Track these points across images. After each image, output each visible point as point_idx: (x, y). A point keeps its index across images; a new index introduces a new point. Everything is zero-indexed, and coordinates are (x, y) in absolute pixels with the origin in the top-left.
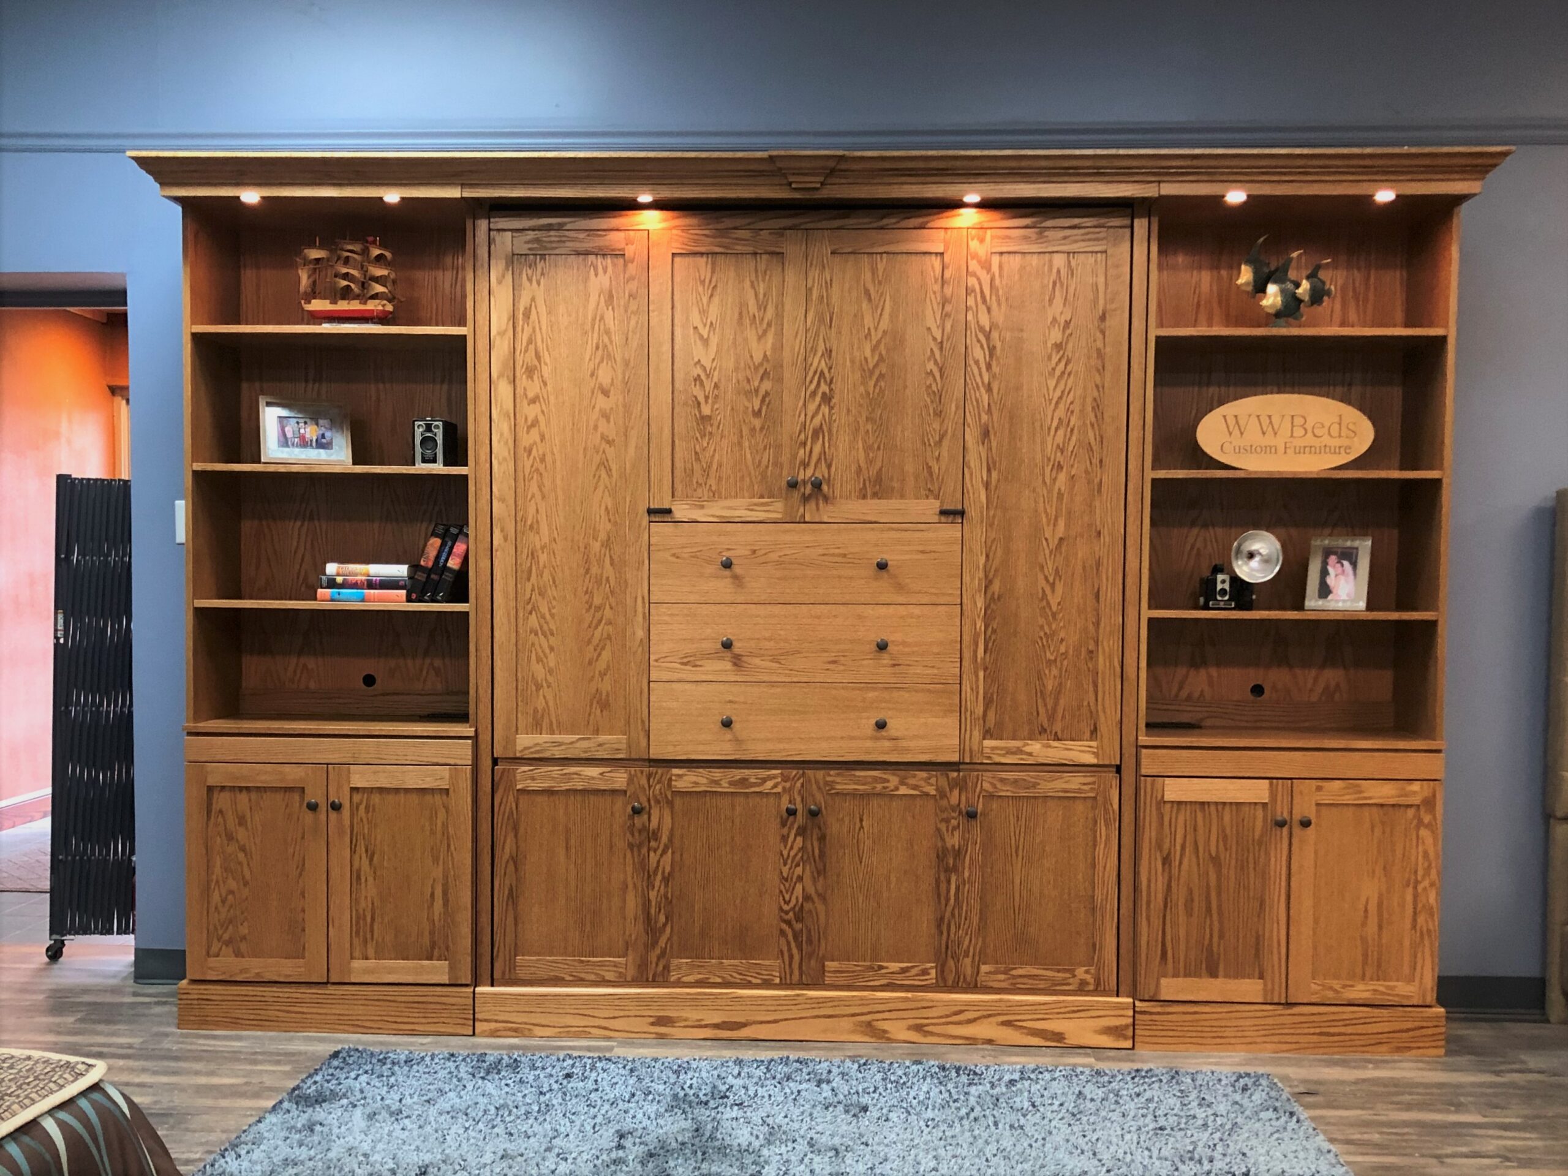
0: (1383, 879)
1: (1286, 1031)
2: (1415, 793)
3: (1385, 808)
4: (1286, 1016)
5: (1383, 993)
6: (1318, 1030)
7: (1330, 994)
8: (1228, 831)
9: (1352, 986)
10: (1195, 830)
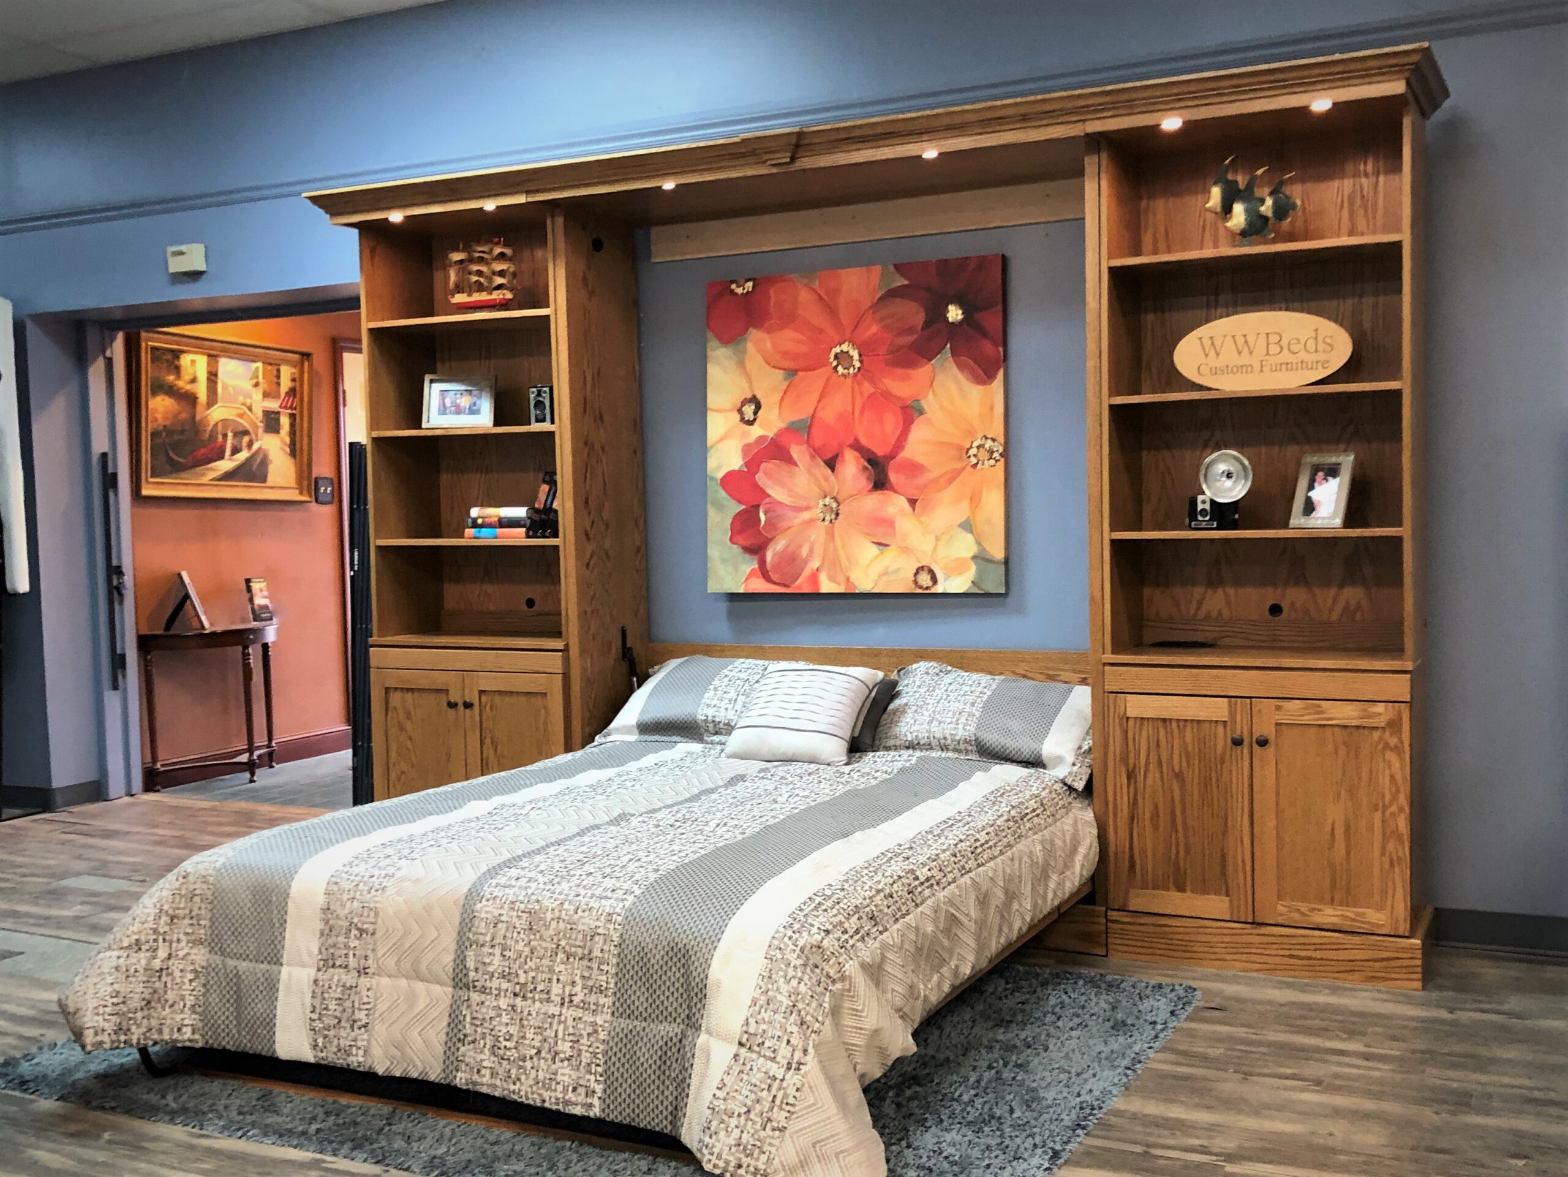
0: (1349, 804)
1: (1254, 951)
2: (1380, 714)
3: (1349, 730)
4: (1254, 936)
5: (1353, 920)
6: (1287, 953)
7: (1296, 916)
8: (1190, 748)
9: (1320, 910)
10: (1158, 746)
